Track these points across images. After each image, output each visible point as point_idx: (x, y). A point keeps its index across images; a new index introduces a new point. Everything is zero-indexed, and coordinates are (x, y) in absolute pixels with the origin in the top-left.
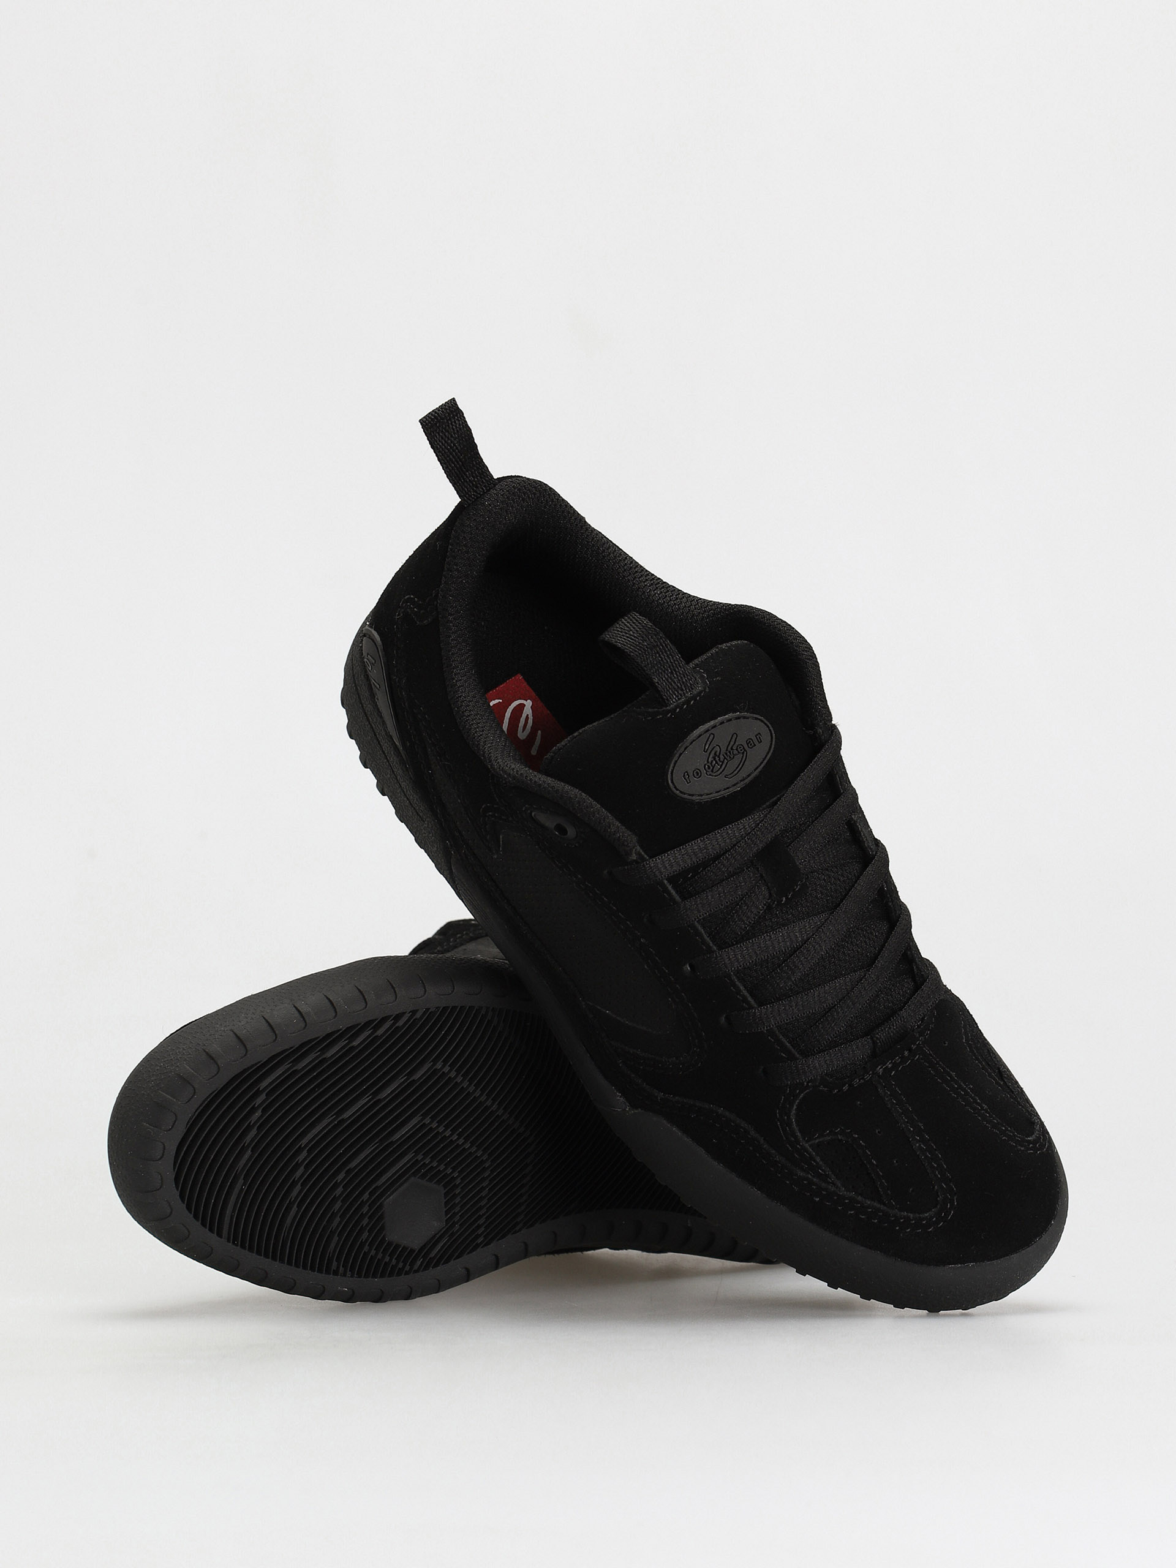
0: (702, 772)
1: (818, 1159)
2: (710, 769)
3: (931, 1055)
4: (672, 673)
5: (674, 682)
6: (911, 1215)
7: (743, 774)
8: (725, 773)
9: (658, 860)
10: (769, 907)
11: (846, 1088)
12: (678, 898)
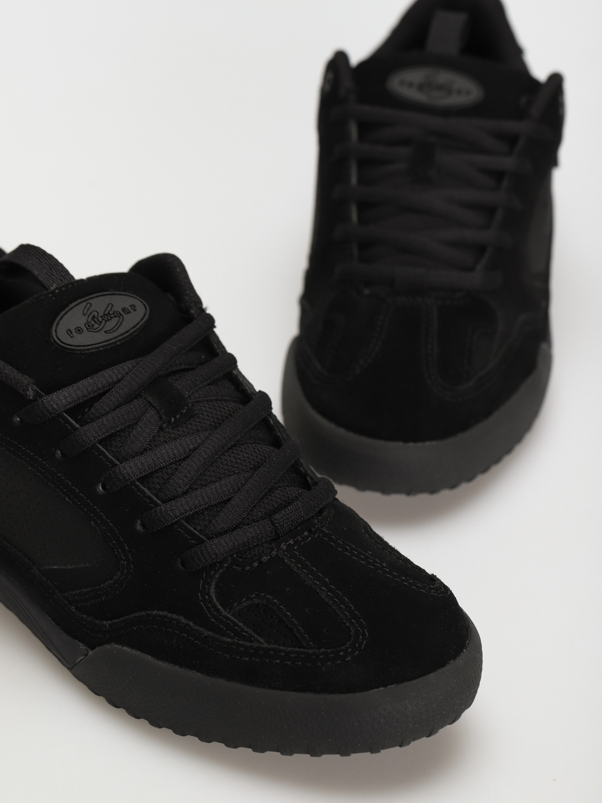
0: (84, 329)
1: (241, 624)
2: (89, 327)
3: (330, 534)
4: (51, 269)
5: (53, 275)
6: (329, 651)
7: (122, 330)
8: (105, 329)
9: (54, 396)
10: (161, 429)
11: (256, 564)
12: (77, 426)
